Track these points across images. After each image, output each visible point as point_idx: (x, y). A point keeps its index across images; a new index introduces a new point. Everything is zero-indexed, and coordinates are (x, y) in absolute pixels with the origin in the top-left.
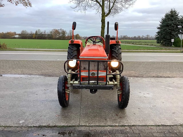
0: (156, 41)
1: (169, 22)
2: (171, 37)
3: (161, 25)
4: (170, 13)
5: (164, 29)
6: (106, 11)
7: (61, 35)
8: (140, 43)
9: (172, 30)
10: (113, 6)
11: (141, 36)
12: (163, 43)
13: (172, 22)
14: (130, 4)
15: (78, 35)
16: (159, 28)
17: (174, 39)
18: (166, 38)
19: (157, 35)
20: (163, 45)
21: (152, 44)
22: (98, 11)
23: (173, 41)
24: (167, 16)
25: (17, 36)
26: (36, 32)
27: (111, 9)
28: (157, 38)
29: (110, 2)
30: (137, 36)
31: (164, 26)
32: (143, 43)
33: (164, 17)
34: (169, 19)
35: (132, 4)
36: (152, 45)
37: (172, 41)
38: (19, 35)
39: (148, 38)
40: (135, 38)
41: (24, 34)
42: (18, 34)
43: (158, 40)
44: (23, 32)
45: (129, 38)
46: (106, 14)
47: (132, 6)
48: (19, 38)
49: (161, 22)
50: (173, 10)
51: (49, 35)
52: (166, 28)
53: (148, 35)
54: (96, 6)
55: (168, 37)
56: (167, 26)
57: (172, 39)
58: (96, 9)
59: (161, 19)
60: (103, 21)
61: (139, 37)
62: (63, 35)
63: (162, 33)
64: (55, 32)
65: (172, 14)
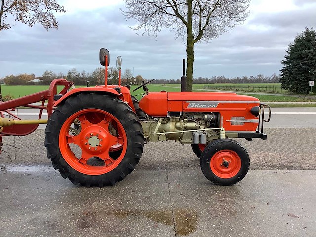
0: (280, 84)
1: (303, 52)
2: (307, 78)
3: (287, 57)
4: (304, 36)
5: (294, 63)
6: (195, 32)
7: (111, 78)
8: (250, 89)
9: (309, 66)
10: (207, 24)
11: (249, 77)
12: (292, 88)
13: (309, 51)
14: (238, 19)
15: (140, 76)
16: (284, 62)
17: (313, 82)
18: (298, 80)
19: (282, 75)
20: (294, 92)
21: (272, 90)
22: (180, 34)
23: (313, 85)
24: (298, 41)
25: (36, 81)
26: (69, 73)
27: (204, 29)
28: (282, 80)
30: (241, 77)
31: (295, 59)
32: (255, 90)
33: (293, 43)
34: (302, 45)
35: (242, 19)
36: (273, 92)
37: (310, 85)
38: (40, 78)
39: (260, 80)
40: (238, 81)
41: (48, 77)
42: (38, 78)
43: (284, 83)
44: (47, 73)
45: (228, 81)
46: (195, 38)
47: (242, 22)
48: (39, 84)
49: (287, 52)
50: (310, 30)
51: (90, 77)
52: (298, 61)
53: (260, 75)
54: (176, 25)
55: (303, 78)
56: (300, 58)
57: (310, 82)
58: (176, 30)
59: (289, 47)
60: (190, 51)
61: (245, 78)
62: (115, 78)
63: (290, 71)
64: (100, 73)
65: (309, 36)
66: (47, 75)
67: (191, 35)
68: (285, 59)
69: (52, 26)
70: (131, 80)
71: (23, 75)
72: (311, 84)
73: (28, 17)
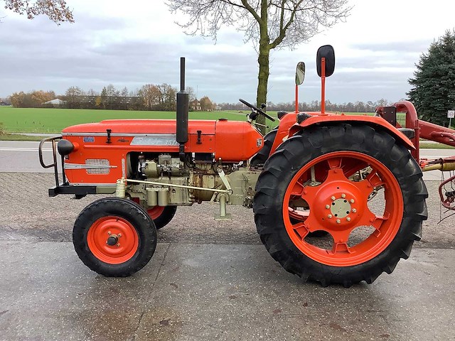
1: (441, 67)
2: (445, 105)
3: (418, 75)
4: (443, 43)
5: (427, 83)
6: (273, 33)
7: (164, 100)
9: (448, 87)
10: (291, 20)
11: (365, 103)
13: (450, 65)
14: (338, 14)
15: (207, 98)
16: (413, 82)
17: (453, 111)
18: (433, 108)
22: (251, 36)
23: (453, 117)
24: (435, 50)
25: (56, 102)
26: (104, 91)
27: (286, 28)
29: (283, 9)
30: (354, 103)
31: (428, 77)
33: (427, 54)
34: (439, 57)
35: (343, 14)
37: (449, 117)
38: (62, 98)
40: (350, 108)
41: (74, 97)
42: (59, 97)
44: (71, 90)
45: (335, 108)
46: (271, 42)
47: (343, 18)
48: (61, 106)
49: (418, 67)
50: (452, 35)
51: (134, 99)
52: (432, 81)
53: (382, 101)
55: (438, 105)
56: (437, 75)
57: (449, 112)
58: (246, 28)
59: (420, 59)
60: (264, 61)
61: (361, 104)
62: (170, 100)
63: (421, 95)
64: (149, 93)
65: (450, 44)
66: (72, 94)
67: (265, 37)
68: (414, 78)
69: (64, 18)
70: (194, 104)
71: (38, 93)
72: (451, 114)
73: (25, 4)
